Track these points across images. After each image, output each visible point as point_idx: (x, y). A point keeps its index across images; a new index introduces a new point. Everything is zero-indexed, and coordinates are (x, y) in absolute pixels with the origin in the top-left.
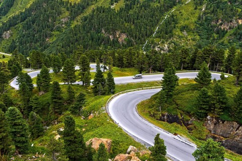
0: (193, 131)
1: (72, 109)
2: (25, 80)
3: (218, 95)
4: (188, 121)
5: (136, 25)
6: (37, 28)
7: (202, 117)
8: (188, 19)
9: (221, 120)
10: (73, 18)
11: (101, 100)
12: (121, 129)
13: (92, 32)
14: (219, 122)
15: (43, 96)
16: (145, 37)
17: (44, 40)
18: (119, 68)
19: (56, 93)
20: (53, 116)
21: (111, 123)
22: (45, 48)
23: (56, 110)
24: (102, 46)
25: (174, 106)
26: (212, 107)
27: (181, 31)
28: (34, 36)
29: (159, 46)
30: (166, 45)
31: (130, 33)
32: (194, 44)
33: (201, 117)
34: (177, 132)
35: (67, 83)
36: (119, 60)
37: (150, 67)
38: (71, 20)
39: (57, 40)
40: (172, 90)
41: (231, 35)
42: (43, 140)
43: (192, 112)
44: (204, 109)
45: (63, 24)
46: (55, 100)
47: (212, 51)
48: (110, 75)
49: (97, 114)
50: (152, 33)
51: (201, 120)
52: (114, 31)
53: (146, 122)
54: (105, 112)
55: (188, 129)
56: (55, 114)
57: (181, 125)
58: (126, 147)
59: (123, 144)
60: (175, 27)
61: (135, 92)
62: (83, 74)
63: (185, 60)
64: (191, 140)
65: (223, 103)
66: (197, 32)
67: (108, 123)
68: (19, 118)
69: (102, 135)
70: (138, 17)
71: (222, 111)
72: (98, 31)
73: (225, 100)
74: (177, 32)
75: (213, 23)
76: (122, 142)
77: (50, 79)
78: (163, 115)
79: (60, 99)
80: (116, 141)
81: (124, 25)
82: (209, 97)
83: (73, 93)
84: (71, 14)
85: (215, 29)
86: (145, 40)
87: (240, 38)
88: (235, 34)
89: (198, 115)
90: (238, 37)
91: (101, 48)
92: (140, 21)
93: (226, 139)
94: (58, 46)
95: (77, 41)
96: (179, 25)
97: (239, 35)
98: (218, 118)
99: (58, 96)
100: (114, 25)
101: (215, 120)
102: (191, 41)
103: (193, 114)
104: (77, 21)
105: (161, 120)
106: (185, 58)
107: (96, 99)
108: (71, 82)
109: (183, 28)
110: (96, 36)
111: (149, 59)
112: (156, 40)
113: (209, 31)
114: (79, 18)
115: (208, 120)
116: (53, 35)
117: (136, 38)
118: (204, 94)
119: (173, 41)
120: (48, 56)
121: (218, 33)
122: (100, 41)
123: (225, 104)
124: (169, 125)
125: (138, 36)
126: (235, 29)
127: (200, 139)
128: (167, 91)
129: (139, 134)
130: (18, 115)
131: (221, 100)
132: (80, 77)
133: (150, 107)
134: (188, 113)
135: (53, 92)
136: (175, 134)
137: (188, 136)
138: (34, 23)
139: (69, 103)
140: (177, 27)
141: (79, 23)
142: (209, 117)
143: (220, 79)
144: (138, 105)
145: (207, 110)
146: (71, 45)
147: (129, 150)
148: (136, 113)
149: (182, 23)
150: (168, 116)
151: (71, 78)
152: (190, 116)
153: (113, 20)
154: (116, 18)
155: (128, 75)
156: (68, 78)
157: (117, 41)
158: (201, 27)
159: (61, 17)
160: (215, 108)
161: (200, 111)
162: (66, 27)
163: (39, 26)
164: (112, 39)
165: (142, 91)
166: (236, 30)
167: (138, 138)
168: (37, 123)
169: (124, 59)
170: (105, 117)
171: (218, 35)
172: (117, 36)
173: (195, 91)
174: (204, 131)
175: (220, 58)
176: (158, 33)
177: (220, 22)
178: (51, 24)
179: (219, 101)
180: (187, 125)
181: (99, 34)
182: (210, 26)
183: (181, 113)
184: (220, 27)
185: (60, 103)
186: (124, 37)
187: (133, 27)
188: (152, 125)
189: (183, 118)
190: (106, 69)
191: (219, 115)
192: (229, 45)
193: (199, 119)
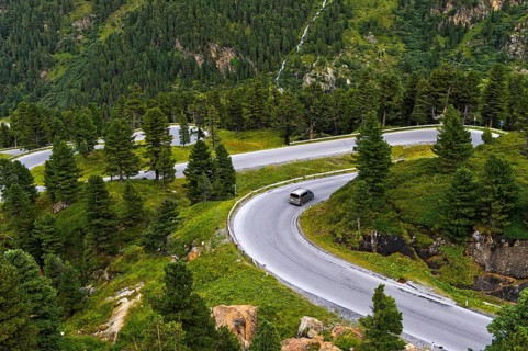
0: (441, 270)
1: (148, 241)
2: (16, 178)
3: (496, 183)
4: (427, 246)
5: (256, 27)
6: (14, 48)
7: (460, 236)
8: (376, 6)
9: (507, 239)
10: (101, 19)
11: (210, 212)
12: (272, 278)
13: (151, 49)
14: (502, 244)
15: (65, 214)
16: (280, 53)
17: (35, 77)
18: (233, 133)
19: (99, 204)
20: (94, 260)
21: (246, 267)
22: (39, 95)
23: (101, 246)
24: (178, 81)
25: (392, 214)
26: (485, 211)
27: (362, 34)
28: (9, 67)
29: (312, 73)
30: (330, 70)
31: (242, 47)
32: (394, 62)
33: (458, 235)
34: (405, 275)
35: (117, 177)
36: (232, 113)
37: (309, 124)
38: (98, 23)
39: (67, 74)
40: (383, 176)
41: (476, 37)
42: (86, 322)
43: (437, 226)
44: (464, 216)
45: (78, 33)
46: (97, 221)
47: (451, 77)
48: (222, 152)
49: (208, 247)
50: (294, 42)
51: (460, 243)
52: (205, 43)
53: (329, 257)
54: (226, 240)
55: (430, 265)
56: (98, 254)
57: (413, 258)
58: (295, 320)
59: (285, 313)
60: (346, 27)
61: (287, 186)
62: (156, 154)
63: (390, 103)
64: (441, 291)
65: (508, 199)
66: (399, 35)
67: (239, 268)
68: (33, 276)
69: (231, 296)
70: (258, 7)
71: (507, 219)
72: (167, 47)
73: (512, 194)
74: (353, 37)
75: (434, 12)
76: (281, 309)
77: (78, 171)
78: (368, 238)
79: (109, 218)
80: (268, 308)
81: (228, 29)
82: (475, 187)
83: (139, 200)
84: (95, 9)
85: (440, 25)
86: (279, 62)
87: (498, 42)
88: (486, 34)
89: (450, 231)
90: (493, 41)
91: (176, 87)
92: (264, 16)
93: (521, 282)
94: (70, 87)
95: (117, 72)
96: (356, 21)
97: (495, 37)
98: (499, 234)
99: (104, 211)
100: (202, 29)
101: (491, 240)
102: (386, 56)
103: (440, 231)
104: (114, 25)
105: (362, 248)
106: (389, 99)
107: (199, 211)
108: (128, 174)
109: (366, 28)
110: (161, 59)
111: (307, 107)
112: (305, 60)
113: (427, 30)
114: (116, 17)
115: (475, 241)
116: (57, 61)
117: (258, 56)
118: (464, 181)
119: (344, 59)
120: (58, 115)
121: (446, 34)
122: (174, 69)
123: (513, 202)
124: (384, 260)
125: (263, 53)
126: (484, 22)
127: (460, 286)
128: (371, 180)
129: (317, 288)
130: (31, 268)
131: (505, 193)
132: (148, 160)
133: (332, 222)
134: (426, 229)
135: (92, 203)
136: (402, 280)
137: (431, 281)
138: (7, 35)
139: (130, 225)
140: (353, 24)
141: (118, 30)
142: (476, 235)
143: (482, 142)
144: (301, 218)
145: (471, 219)
146: (104, 85)
147: (302, 327)
148: (300, 237)
149: (363, 15)
150: (379, 239)
151: (127, 165)
152: (432, 235)
153: (199, 16)
154: (205, 12)
155: (258, 149)
156: (120, 165)
157: (214, 68)
158: (407, 23)
159: (72, 16)
160: (490, 212)
161: (456, 222)
162: (86, 40)
163: (20, 41)
164: (200, 64)
165: (304, 183)
166: (487, 24)
167: (317, 297)
168: (67, 282)
169: (245, 110)
170: (231, 252)
171: (447, 39)
172: (213, 55)
173: (436, 176)
174: (468, 268)
175: (472, 94)
176: (307, 41)
177: (450, 7)
178: (49, 37)
179: (501, 197)
180: (425, 256)
181: (169, 54)
182: (427, 18)
183: (409, 231)
184: (450, 19)
185: (110, 226)
186: (229, 55)
187: (248, 31)
188: (343, 263)
189: (416, 242)
190: (203, 136)
191: (501, 227)
192: (473, 60)
193: (454, 241)
